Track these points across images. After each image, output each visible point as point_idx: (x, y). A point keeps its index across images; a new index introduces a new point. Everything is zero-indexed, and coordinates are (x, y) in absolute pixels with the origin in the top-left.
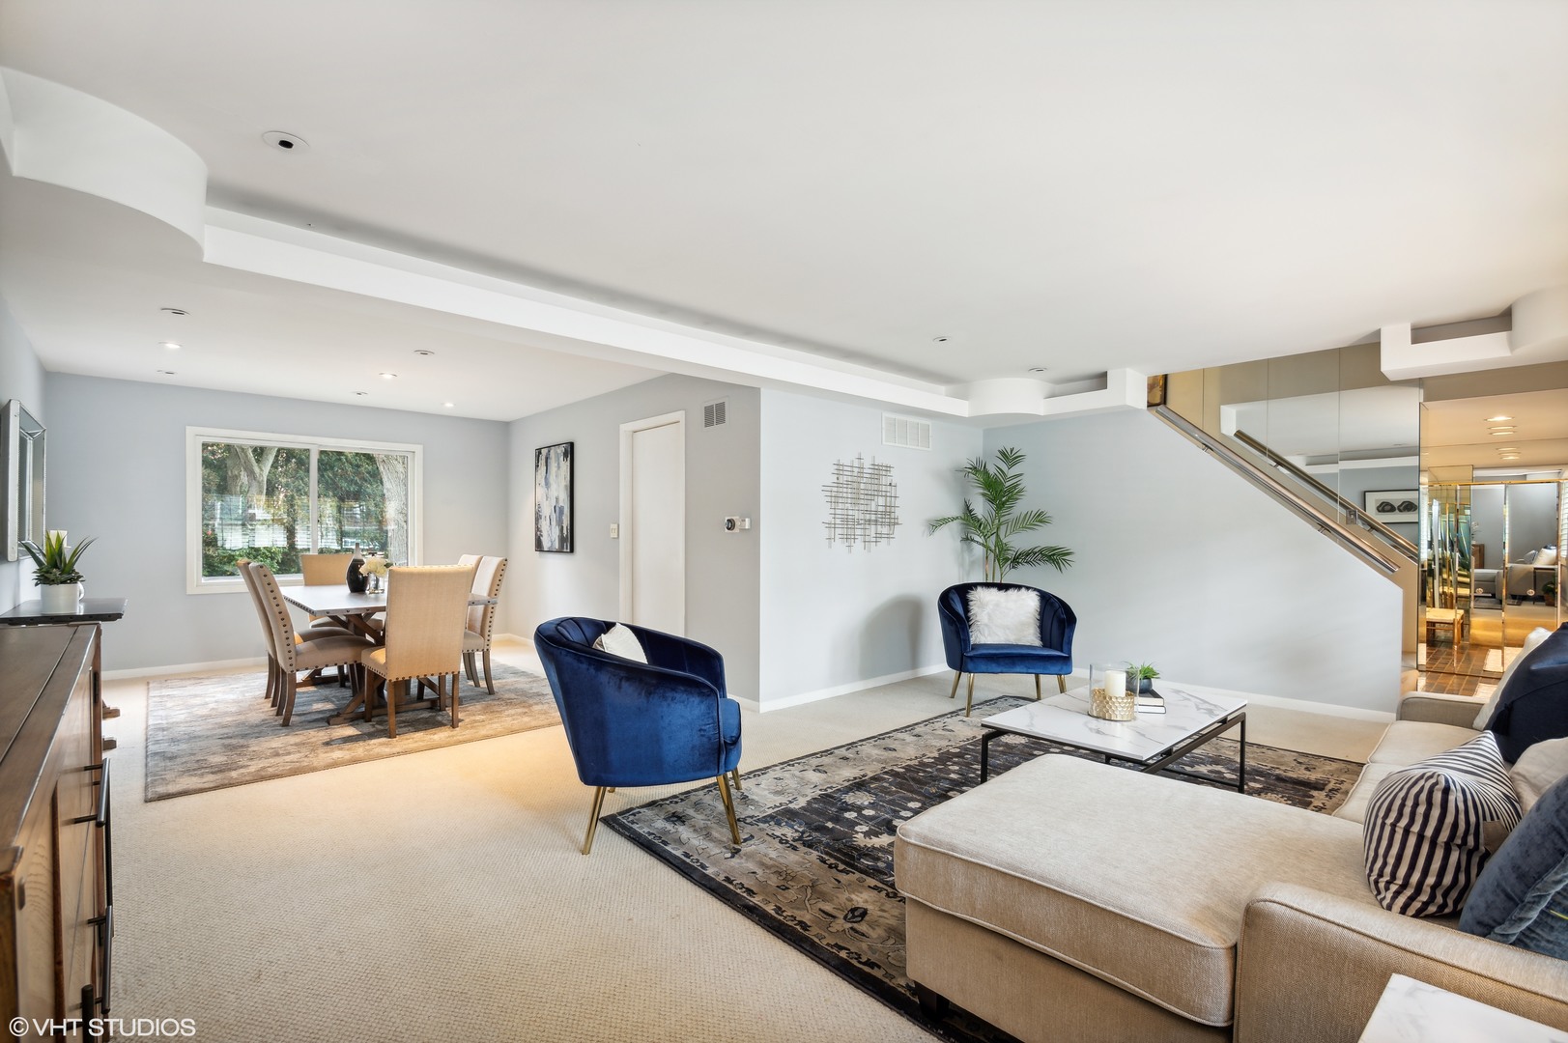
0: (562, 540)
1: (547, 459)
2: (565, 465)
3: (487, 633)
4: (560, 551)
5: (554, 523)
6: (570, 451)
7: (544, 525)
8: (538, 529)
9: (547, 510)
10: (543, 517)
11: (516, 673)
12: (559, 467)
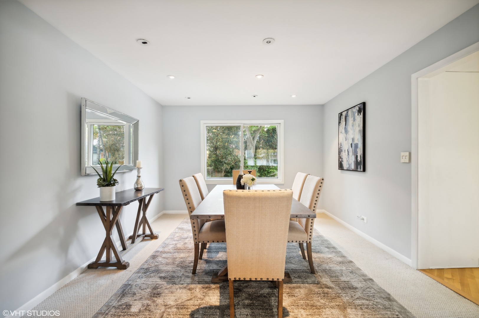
0: (357, 164)
1: (346, 117)
2: (360, 118)
3: (310, 231)
4: (356, 170)
5: (351, 154)
6: (363, 108)
7: (344, 155)
8: (340, 157)
9: (346, 146)
10: (343, 151)
11: (331, 248)
12: (354, 120)
